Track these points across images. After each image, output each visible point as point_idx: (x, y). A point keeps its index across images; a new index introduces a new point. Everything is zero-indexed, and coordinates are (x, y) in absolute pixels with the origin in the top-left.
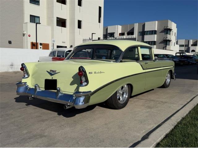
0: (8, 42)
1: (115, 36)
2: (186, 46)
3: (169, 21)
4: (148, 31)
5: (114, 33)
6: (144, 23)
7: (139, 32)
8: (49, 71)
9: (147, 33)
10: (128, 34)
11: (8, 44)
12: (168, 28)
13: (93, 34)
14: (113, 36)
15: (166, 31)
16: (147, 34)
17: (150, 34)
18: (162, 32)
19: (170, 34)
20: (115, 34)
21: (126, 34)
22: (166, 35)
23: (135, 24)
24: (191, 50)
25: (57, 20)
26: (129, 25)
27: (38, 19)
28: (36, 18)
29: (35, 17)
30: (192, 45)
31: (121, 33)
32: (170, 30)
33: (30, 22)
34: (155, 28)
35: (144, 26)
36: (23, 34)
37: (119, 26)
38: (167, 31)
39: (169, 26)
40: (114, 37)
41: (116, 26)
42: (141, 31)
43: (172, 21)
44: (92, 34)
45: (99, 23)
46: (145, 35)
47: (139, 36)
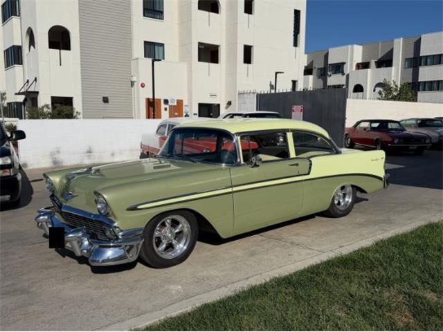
0: (102, 100)
1: (345, 72)
4: (427, 56)
5: (344, 63)
6: (419, 38)
7: (406, 59)
9: (426, 60)
10: (380, 64)
11: (103, 103)
13: (278, 75)
14: (341, 70)
16: (426, 64)
17: (433, 64)
20: (345, 66)
21: (373, 64)
23: (396, 41)
25: (199, 49)
26: (380, 44)
27: (161, 48)
28: (156, 47)
29: (154, 44)
31: (360, 61)
33: (145, 57)
35: (417, 45)
36: (131, 82)
37: (355, 46)
40: (343, 74)
41: (349, 46)
42: (412, 56)
44: (277, 73)
45: (294, 48)
46: (420, 65)
47: (405, 68)
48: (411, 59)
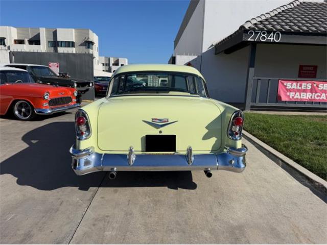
1: (6, 44)
2: (106, 65)
3: (90, 32)
4: (62, 42)
5: (4, 38)
6: (55, 30)
7: (49, 42)
8: (150, 121)
9: (61, 44)
10: (31, 42)
12: (90, 40)
14: (2, 42)
15: (87, 44)
16: (61, 46)
17: (65, 46)
18: (81, 45)
19: (92, 49)
20: (6, 40)
21: (26, 42)
22: (87, 49)
23: (41, 29)
24: (112, 71)
26: (30, 29)
30: (113, 65)
31: (16, 39)
32: (92, 43)
34: (72, 38)
35: (55, 33)
37: (12, 27)
38: (89, 43)
39: (90, 37)
40: (4, 44)
41: (7, 27)
42: (52, 40)
43: (93, 32)
46: (58, 46)
47: (49, 47)
48: (52, 42)
